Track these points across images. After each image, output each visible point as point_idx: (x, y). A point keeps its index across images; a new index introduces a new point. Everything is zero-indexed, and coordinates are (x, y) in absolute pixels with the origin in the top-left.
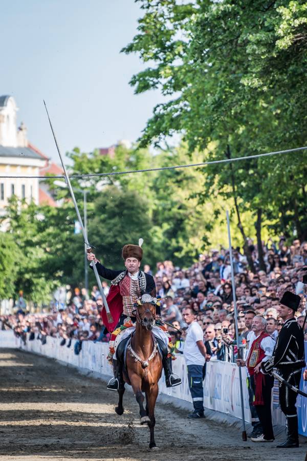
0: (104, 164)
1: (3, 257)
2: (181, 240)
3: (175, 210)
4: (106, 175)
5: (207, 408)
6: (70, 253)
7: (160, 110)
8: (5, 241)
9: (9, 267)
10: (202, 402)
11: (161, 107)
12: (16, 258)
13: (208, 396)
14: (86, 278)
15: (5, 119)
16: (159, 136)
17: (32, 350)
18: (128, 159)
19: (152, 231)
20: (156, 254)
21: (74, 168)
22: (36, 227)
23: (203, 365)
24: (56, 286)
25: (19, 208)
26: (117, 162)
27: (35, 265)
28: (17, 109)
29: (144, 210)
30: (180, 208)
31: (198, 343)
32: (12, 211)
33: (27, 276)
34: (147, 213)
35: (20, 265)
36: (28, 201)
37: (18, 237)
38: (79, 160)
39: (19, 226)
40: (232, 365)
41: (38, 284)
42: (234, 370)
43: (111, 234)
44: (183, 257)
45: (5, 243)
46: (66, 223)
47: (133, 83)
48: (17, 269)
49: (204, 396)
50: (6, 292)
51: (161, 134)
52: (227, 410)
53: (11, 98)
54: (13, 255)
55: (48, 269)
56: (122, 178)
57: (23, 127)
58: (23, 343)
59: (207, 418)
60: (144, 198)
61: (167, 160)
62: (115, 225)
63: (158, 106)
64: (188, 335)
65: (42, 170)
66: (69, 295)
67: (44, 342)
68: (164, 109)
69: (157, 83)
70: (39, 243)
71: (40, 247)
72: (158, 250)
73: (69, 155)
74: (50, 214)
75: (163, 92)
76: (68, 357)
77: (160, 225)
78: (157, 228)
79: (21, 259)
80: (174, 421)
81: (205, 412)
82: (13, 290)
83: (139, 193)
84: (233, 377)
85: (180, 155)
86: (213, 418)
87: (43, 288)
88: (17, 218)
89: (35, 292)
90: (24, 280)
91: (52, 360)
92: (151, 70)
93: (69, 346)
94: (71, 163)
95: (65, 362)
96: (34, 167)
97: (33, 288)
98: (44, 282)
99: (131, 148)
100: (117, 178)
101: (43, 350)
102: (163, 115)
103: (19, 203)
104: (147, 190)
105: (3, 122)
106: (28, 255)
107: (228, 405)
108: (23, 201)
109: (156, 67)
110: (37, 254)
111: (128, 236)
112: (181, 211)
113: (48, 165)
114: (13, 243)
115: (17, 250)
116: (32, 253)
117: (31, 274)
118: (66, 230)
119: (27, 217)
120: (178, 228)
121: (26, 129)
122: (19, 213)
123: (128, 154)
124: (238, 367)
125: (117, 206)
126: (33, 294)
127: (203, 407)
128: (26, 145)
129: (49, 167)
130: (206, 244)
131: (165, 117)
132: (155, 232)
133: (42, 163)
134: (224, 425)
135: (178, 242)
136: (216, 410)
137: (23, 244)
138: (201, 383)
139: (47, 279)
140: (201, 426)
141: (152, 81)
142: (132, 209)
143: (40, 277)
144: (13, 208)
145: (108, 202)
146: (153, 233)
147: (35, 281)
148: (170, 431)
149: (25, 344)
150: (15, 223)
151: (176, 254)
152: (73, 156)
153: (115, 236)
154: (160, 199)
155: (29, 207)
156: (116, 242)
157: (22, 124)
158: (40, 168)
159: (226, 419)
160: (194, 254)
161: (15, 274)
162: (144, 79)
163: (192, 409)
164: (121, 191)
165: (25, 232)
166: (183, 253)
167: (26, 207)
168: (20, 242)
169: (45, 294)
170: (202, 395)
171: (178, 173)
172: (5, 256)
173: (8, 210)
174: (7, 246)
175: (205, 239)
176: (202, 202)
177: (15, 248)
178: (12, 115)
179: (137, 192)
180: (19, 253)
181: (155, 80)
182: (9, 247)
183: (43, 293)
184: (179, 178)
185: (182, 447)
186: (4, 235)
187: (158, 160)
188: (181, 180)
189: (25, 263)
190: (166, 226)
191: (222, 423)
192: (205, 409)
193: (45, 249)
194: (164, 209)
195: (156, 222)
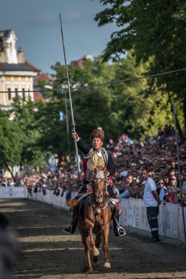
0: (76, 72)
1: (12, 138)
2: (131, 121)
3: (126, 100)
4: (79, 80)
5: (161, 235)
6: (57, 133)
7: (116, 36)
8: (13, 126)
9: (16, 144)
10: (157, 231)
11: (116, 34)
12: (21, 137)
13: (161, 227)
14: (69, 149)
15: (9, 46)
16: (115, 53)
17: (36, 199)
18: (93, 69)
19: (111, 115)
20: (115, 131)
21: (57, 76)
22: (33, 116)
23: (157, 206)
24: (48, 155)
25: (21, 105)
26: (86, 71)
27: (34, 141)
28: (17, 39)
29: (106, 102)
30: (130, 99)
31: (153, 192)
32: (17, 106)
33: (29, 149)
34: (107, 104)
35: (24, 142)
36: (27, 99)
37: (22, 124)
38: (60, 71)
39: (22, 117)
40: (177, 206)
41: (36, 154)
42: (179, 209)
43: (84, 119)
44: (133, 132)
45: (13, 128)
46: (54, 113)
47: (96, 19)
48: (22, 145)
49: (159, 227)
50: (15, 161)
51: (117, 52)
52: (175, 236)
53: (12, 32)
54: (19, 136)
55: (43, 144)
56: (90, 81)
57: (21, 50)
58: (29, 194)
59: (161, 242)
60: (105, 94)
61: (119, 68)
62: (86, 113)
63: (114, 33)
64: (146, 187)
65: (36, 78)
66: (57, 161)
67: (45, 193)
68: (118, 35)
69: (113, 18)
70: (36, 127)
71: (37, 129)
72: (116, 128)
73: (53, 68)
74: (43, 107)
75: (117, 25)
76: (61, 203)
77: (117, 112)
78: (115, 114)
79: (25, 138)
80: (140, 245)
81: (160, 238)
82: (20, 159)
83: (102, 90)
84: (178, 213)
85: (128, 64)
86: (166, 241)
87: (39, 157)
88: (20, 111)
89: (35, 160)
90: (27, 152)
91: (50, 206)
92: (108, 10)
93: (62, 196)
94: (55, 73)
95: (59, 207)
96: (29, 77)
97: (33, 157)
98: (40, 153)
99: (94, 61)
100: (86, 82)
101: (43, 199)
102: (118, 39)
103: (21, 101)
104: (106, 89)
105: (8, 48)
106: (29, 135)
107: (176, 233)
108: (24, 99)
109: (112, 8)
110: (35, 135)
111: (95, 120)
112: (130, 102)
113: (38, 74)
114: (18, 128)
115: (21, 132)
116: (31, 134)
117: (31, 148)
118: (54, 117)
119: (27, 110)
120: (129, 113)
121: (23, 51)
122: (21, 108)
123: (93, 65)
124: (182, 207)
125: (87, 100)
126: (33, 161)
127: (158, 235)
128: (24, 62)
129: (40, 76)
130: (151, 124)
131: (120, 41)
132: (114, 116)
133: (35, 74)
134: (173, 246)
135: (129, 122)
136: (167, 236)
137: (25, 128)
138: (157, 218)
139: (42, 151)
140: (158, 248)
141: (109, 17)
142: (97, 101)
143: (38, 150)
144: (17, 104)
145: (81, 98)
146: (112, 117)
147: (34, 152)
148: (138, 252)
149: (31, 195)
150: (19, 115)
151: (129, 130)
152: (56, 68)
153: (87, 120)
154: (115, 94)
155: (28, 103)
156: (88, 124)
157: (20, 48)
158: (34, 77)
159: (174, 242)
160: (140, 130)
161: (21, 148)
162: (104, 16)
163: (151, 236)
164: (89, 90)
165: (27, 121)
166: (133, 130)
167: (26, 103)
168: (22, 126)
169: (41, 161)
170: (157, 227)
171: (127, 76)
172: (13, 137)
173: (13, 106)
174: (14, 130)
175: (150, 120)
176: (146, 97)
177: (20, 131)
178: (14, 42)
179: (100, 90)
180: (22, 134)
181: (111, 16)
182: (16, 131)
183: (39, 160)
184: (128, 79)
185: (148, 263)
186: (12, 122)
187: (113, 69)
188: (130, 81)
189: (27, 141)
190: (120, 112)
191: (172, 245)
192: (159, 235)
193: (39, 131)
194: (119, 100)
195: (114, 109)
